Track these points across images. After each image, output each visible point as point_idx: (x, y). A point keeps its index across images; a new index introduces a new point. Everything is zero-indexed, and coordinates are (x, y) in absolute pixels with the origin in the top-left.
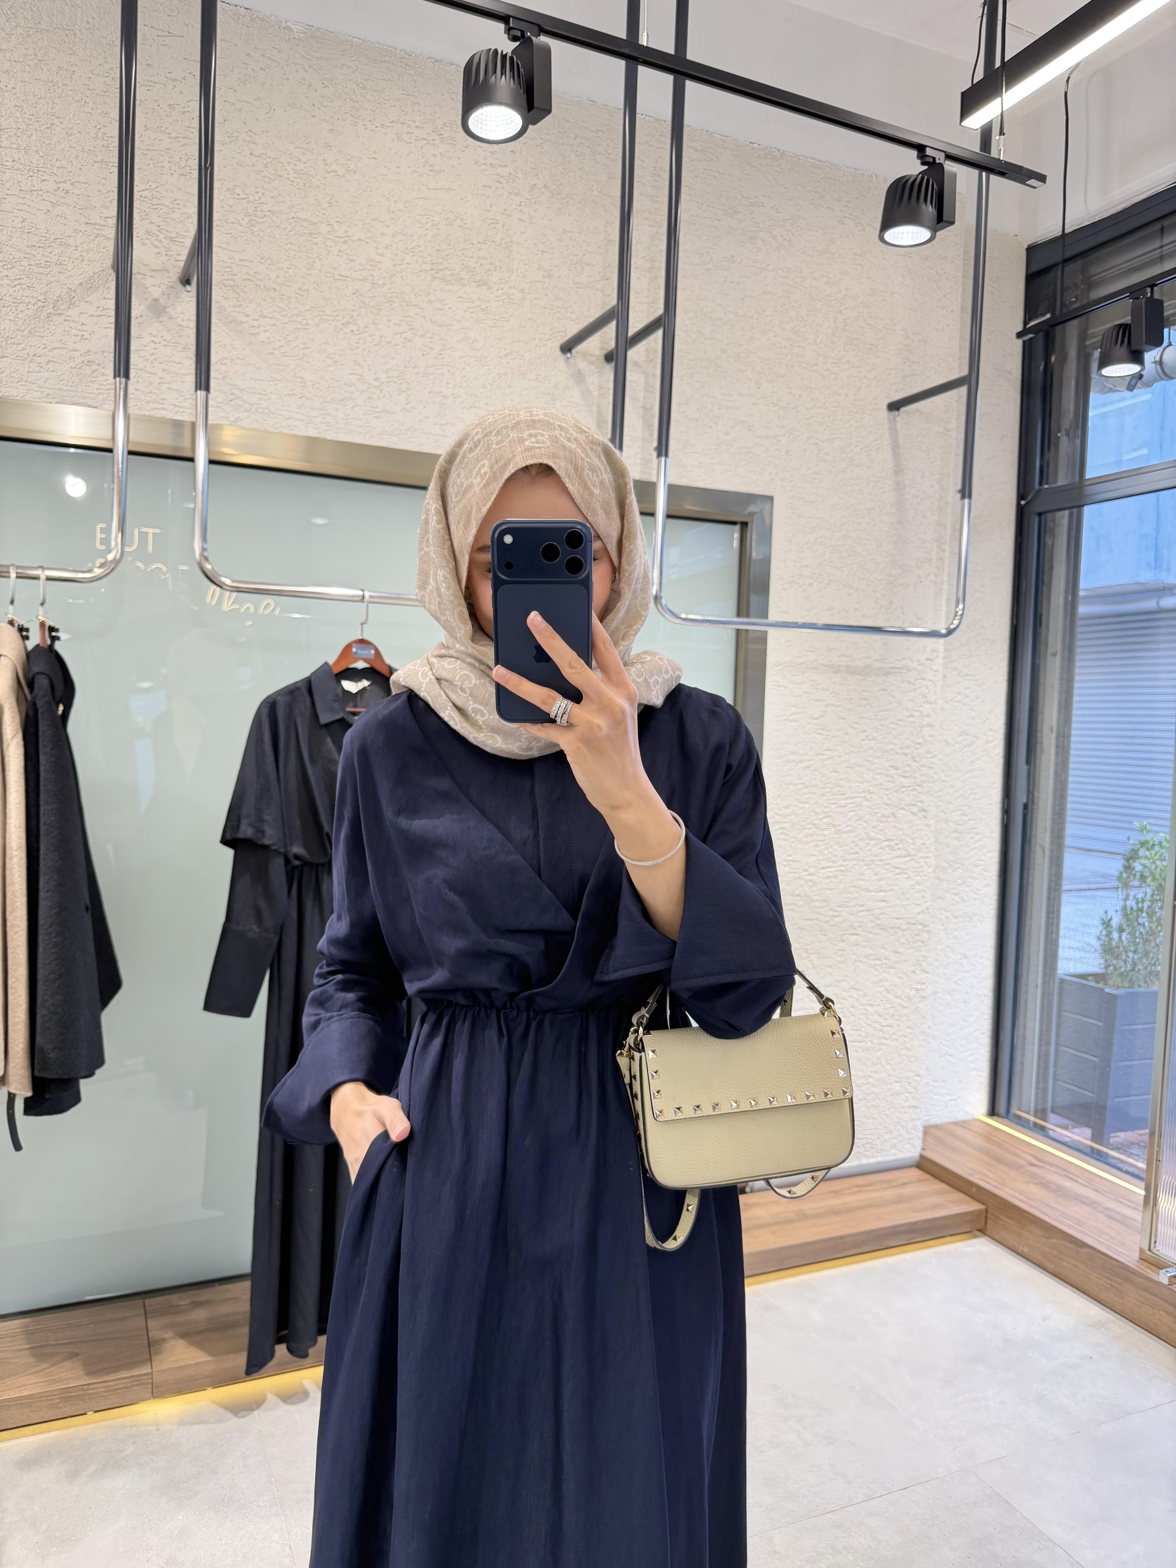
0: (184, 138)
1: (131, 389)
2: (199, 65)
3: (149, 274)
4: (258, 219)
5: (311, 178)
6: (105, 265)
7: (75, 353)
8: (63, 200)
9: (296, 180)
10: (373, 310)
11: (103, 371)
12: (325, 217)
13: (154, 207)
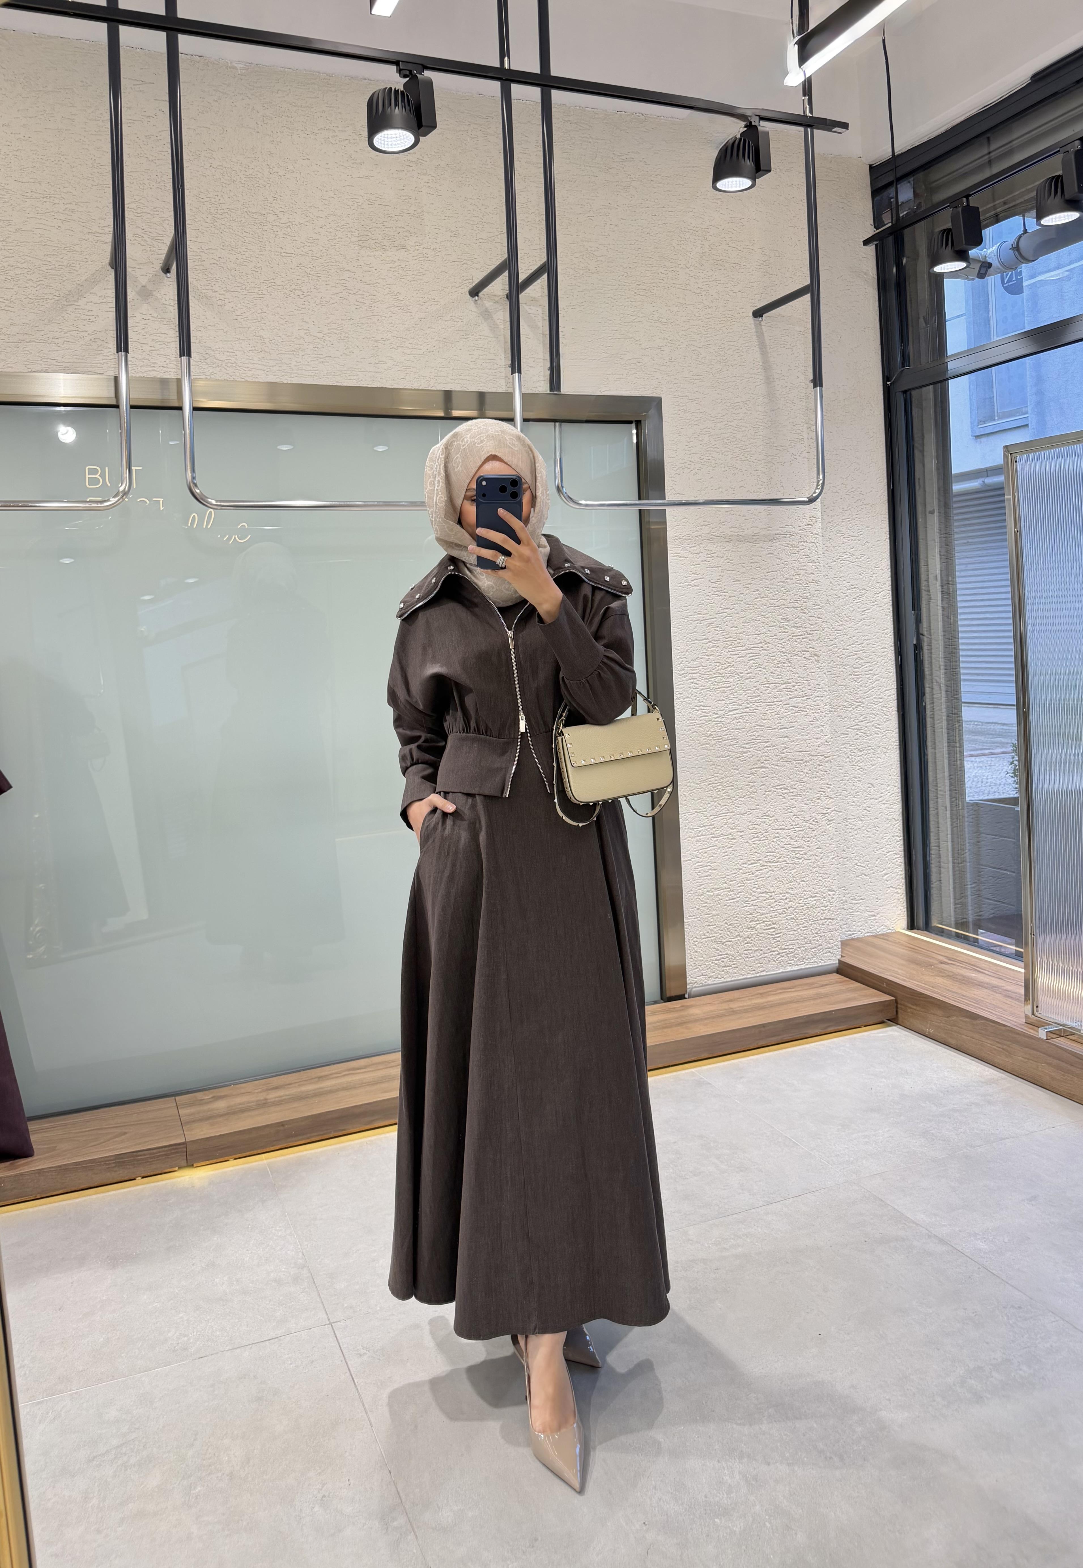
0: (158, 160)
1: (129, 358)
2: (168, 104)
3: (138, 267)
4: (219, 216)
5: (258, 180)
6: (103, 264)
7: (84, 333)
8: (69, 217)
9: (246, 183)
10: (314, 277)
11: (106, 345)
12: (271, 209)
13: (140, 215)
